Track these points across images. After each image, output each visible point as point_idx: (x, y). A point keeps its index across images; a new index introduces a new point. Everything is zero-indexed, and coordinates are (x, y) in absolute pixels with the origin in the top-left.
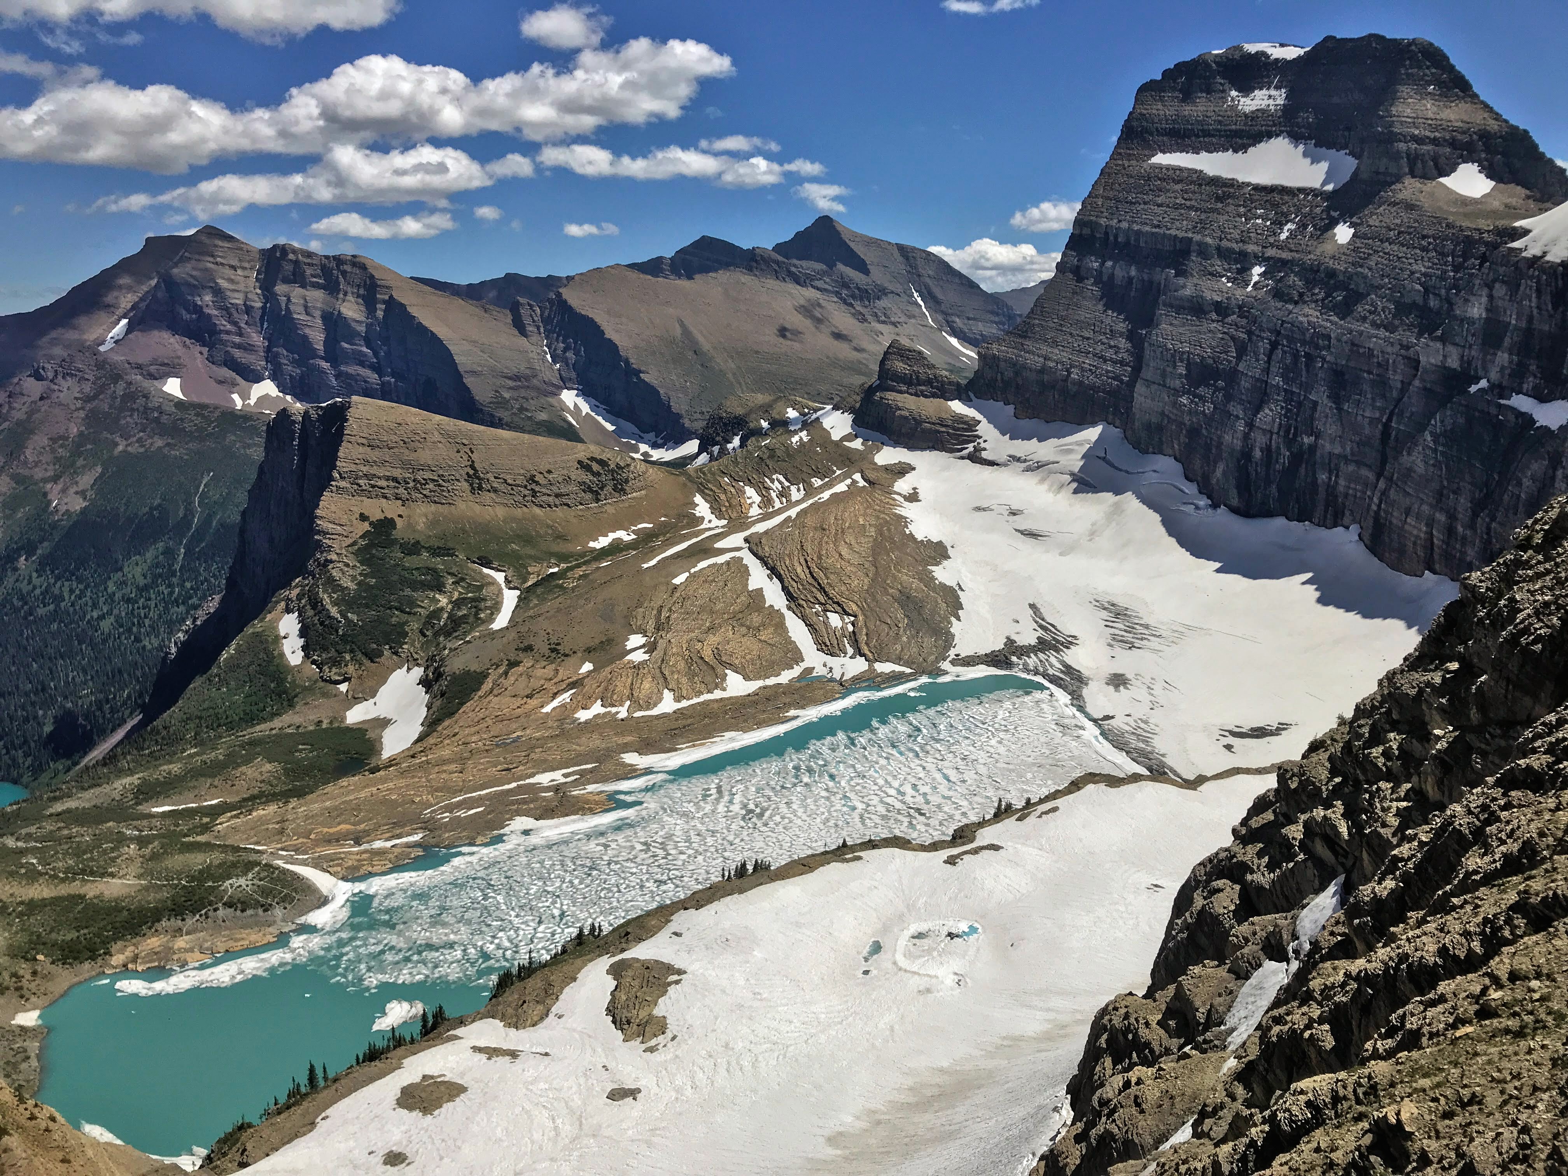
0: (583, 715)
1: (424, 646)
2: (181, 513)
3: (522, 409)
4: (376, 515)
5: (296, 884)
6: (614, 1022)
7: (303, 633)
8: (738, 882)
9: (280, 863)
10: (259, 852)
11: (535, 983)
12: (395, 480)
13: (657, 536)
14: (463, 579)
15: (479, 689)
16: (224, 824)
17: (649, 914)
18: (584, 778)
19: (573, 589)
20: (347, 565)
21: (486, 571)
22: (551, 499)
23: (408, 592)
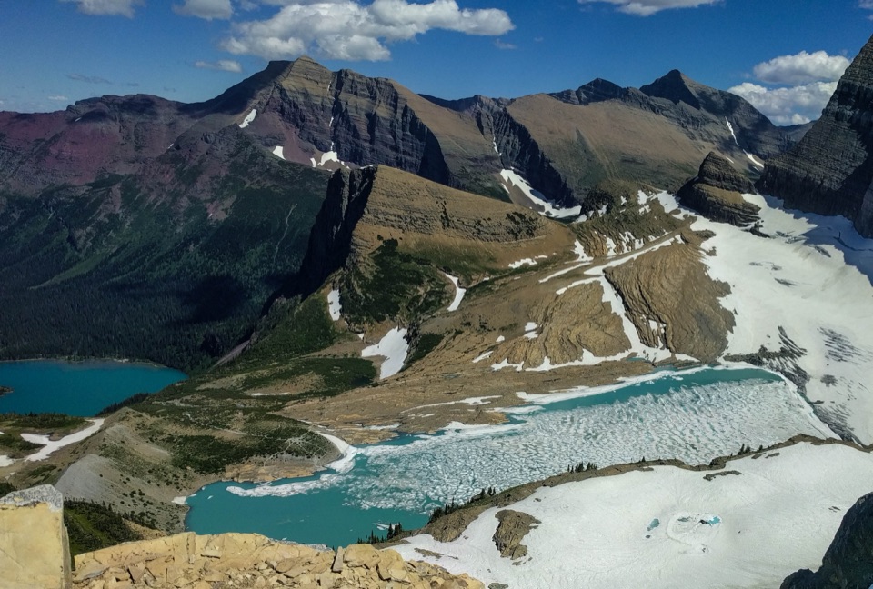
0: (496, 367)
1: (409, 317)
2: (278, 226)
3: (477, 179)
4: (387, 237)
5: (326, 445)
6: (497, 545)
7: (341, 302)
8: (577, 474)
9: (318, 432)
10: (307, 424)
11: (453, 517)
12: (399, 216)
13: (549, 264)
14: (433, 279)
15: (437, 345)
16: (290, 407)
17: (523, 486)
18: (494, 403)
19: (497, 292)
20: (369, 265)
21: (447, 275)
22: (489, 236)
23: (402, 284)
